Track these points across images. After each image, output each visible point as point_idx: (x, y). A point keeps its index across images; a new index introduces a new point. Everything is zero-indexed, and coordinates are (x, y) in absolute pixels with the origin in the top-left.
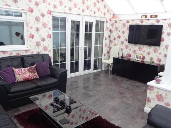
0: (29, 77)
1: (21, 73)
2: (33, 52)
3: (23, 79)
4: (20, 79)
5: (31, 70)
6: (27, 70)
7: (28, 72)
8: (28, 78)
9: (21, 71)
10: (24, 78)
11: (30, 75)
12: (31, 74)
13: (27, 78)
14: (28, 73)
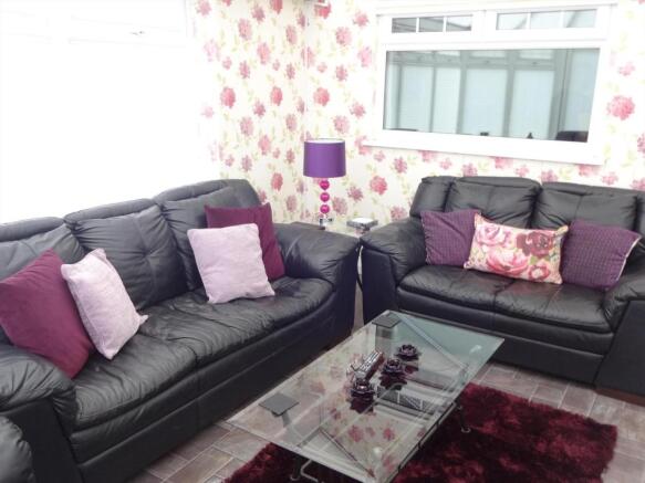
0: (513, 264)
1: (487, 241)
2: (616, 179)
3: (487, 262)
4: (479, 260)
5: (529, 242)
6: (513, 238)
7: (514, 243)
8: (507, 268)
9: (490, 234)
10: (491, 262)
11: (515, 258)
12: (522, 257)
13: (501, 265)
14: (511, 249)
